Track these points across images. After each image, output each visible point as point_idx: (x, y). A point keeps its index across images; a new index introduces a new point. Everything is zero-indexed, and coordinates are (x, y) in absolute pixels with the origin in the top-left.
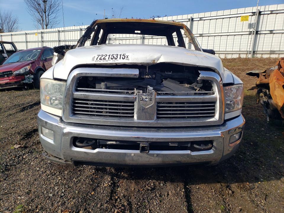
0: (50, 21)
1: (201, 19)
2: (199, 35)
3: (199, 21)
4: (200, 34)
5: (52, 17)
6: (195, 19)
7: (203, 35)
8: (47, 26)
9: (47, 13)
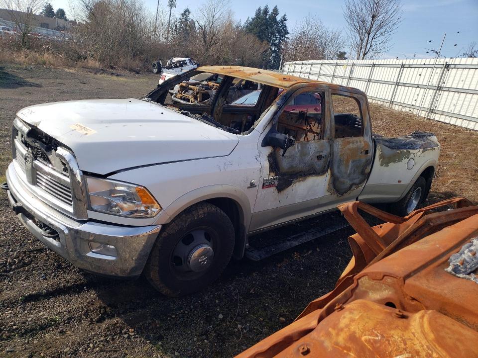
0: (373, 47)
5: (378, 40)
8: (365, 55)
9: (371, 35)
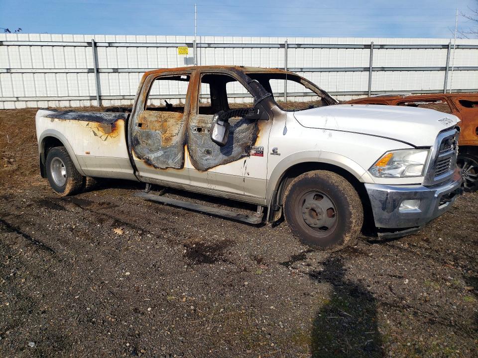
1: (110, 45)
2: (112, 71)
3: (107, 47)
4: (113, 69)
6: (98, 44)
7: (119, 71)
